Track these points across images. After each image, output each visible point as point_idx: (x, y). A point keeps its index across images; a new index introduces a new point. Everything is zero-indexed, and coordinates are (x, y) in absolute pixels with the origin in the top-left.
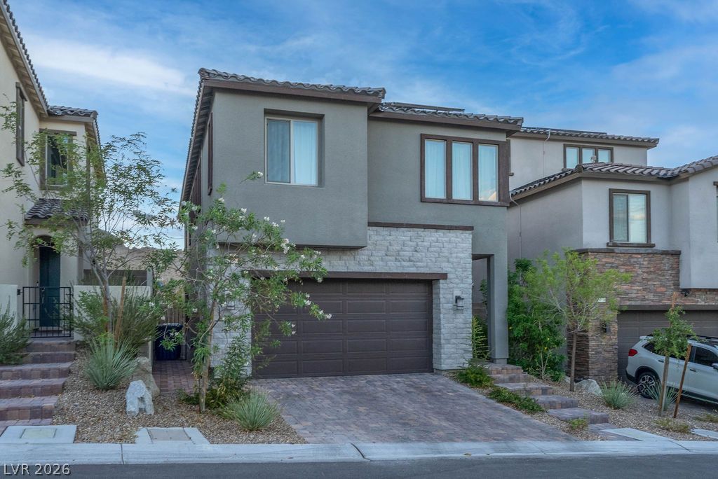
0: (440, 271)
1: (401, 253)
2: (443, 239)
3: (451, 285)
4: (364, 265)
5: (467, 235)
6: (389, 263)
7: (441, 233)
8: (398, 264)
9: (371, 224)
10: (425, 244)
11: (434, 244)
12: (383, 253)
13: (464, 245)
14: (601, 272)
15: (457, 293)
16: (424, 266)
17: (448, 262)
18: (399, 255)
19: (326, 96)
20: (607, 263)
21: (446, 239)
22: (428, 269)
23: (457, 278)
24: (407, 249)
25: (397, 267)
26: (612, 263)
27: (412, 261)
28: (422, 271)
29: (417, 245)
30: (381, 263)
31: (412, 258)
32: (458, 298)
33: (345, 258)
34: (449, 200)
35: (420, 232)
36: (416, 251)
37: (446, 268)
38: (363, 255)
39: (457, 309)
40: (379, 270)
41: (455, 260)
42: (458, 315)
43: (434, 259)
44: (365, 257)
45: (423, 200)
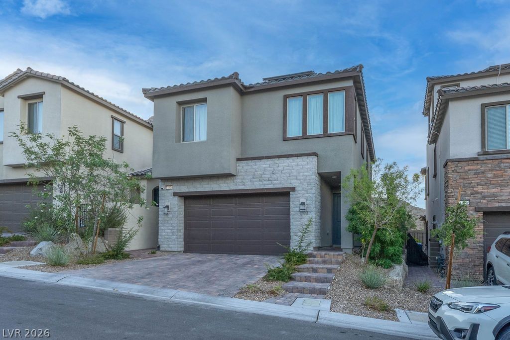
0: (290, 186)
1: (263, 176)
2: (293, 164)
3: (299, 195)
4: (239, 185)
5: (311, 159)
6: (255, 183)
7: (291, 160)
8: (261, 183)
9: (238, 160)
10: (280, 168)
11: (286, 168)
12: (251, 177)
13: (308, 166)
14: (464, 179)
15: (302, 200)
16: (279, 183)
17: (297, 179)
18: (261, 177)
21: (295, 164)
22: (281, 185)
23: (303, 190)
24: (267, 173)
25: (260, 185)
27: (270, 180)
28: (277, 186)
29: (274, 169)
30: (250, 183)
31: (270, 179)
32: (303, 204)
33: (227, 181)
34: (305, 137)
35: (276, 160)
36: (273, 174)
37: (294, 183)
38: (238, 180)
39: (303, 212)
40: (248, 188)
41: (302, 178)
42: (304, 216)
43: (286, 178)
44: (240, 181)
45: (285, 139)
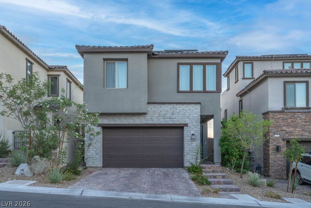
0: (184, 123)
1: (166, 115)
2: (186, 108)
3: (190, 129)
4: (149, 121)
5: (198, 106)
6: (160, 120)
7: (185, 106)
8: (164, 120)
9: (149, 103)
10: (177, 111)
11: (181, 111)
12: (158, 115)
13: (196, 111)
14: (277, 122)
15: (193, 132)
16: (177, 120)
17: (188, 118)
18: (165, 116)
19: (126, 50)
20: (280, 118)
21: (187, 108)
22: (178, 122)
23: (193, 125)
24: (168, 113)
25: (164, 121)
26: (283, 118)
27: (171, 118)
28: (176, 123)
29: (173, 111)
30: (157, 120)
31: (171, 117)
32: (193, 135)
33: (140, 118)
34: (191, 91)
35: (175, 105)
36: (173, 114)
37: (187, 121)
38: (148, 117)
39: (192, 140)
40: (155, 123)
41: (192, 118)
42: (193, 142)
43: (181, 118)
44: (150, 118)
45: (179, 92)
